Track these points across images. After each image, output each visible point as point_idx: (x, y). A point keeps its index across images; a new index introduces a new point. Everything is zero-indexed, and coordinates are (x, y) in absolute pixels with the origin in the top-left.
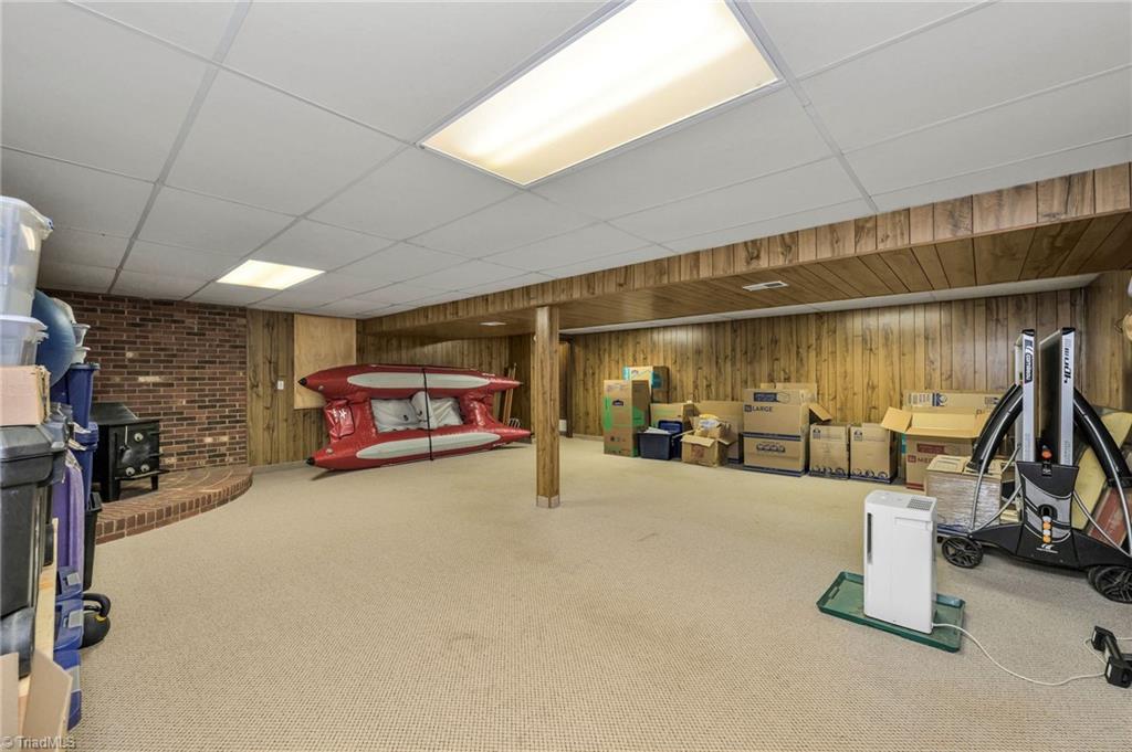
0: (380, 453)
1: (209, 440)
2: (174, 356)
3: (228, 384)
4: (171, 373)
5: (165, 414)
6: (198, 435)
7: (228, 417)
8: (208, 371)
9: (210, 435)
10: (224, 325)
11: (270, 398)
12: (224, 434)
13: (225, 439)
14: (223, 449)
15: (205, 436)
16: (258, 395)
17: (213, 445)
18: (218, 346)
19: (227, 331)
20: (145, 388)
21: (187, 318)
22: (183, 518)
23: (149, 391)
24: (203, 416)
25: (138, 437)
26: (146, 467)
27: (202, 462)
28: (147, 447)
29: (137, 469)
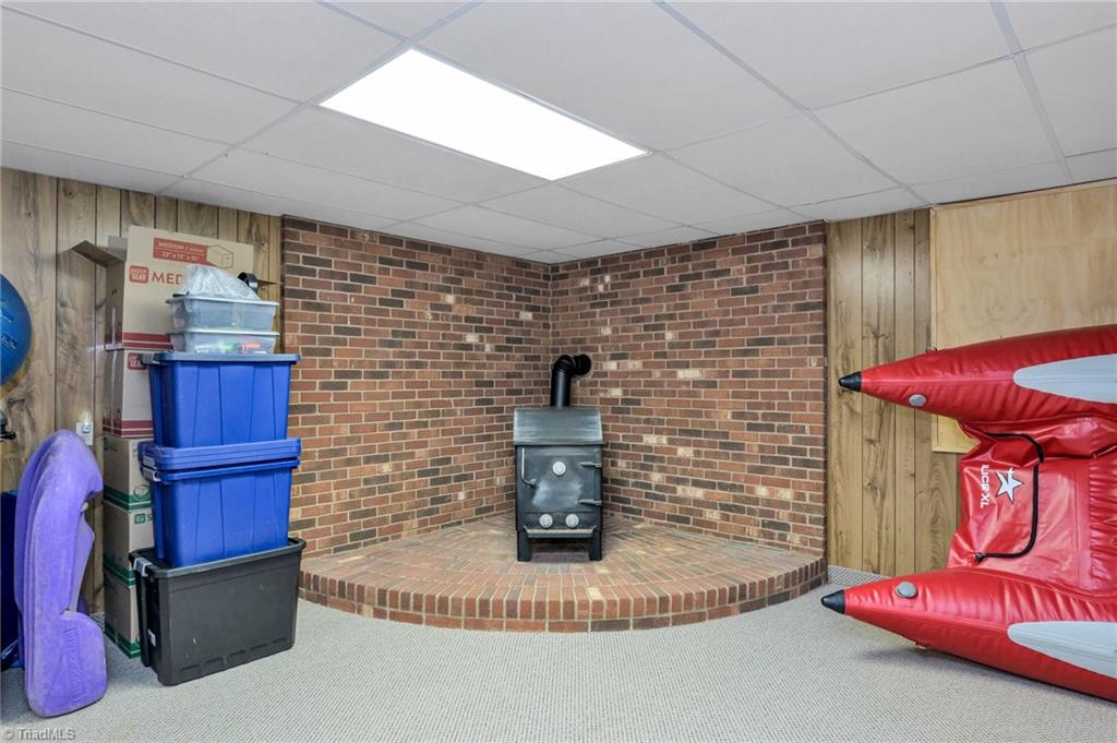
1: (762, 491)
2: (717, 333)
3: (792, 385)
4: (713, 364)
5: (707, 434)
6: (748, 480)
7: (793, 451)
8: (763, 359)
9: (765, 483)
10: (786, 265)
11: (875, 418)
12: (786, 485)
13: (787, 494)
14: (783, 515)
15: (756, 482)
16: (852, 411)
17: (768, 502)
18: (776, 308)
19: (791, 276)
20: (684, 388)
21: (733, 263)
22: (510, 627)
23: (689, 394)
24: (753, 442)
25: (559, 468)
26: (572, 520)
27: (753, 531)
28: (576, 487)
29: (559, 522)
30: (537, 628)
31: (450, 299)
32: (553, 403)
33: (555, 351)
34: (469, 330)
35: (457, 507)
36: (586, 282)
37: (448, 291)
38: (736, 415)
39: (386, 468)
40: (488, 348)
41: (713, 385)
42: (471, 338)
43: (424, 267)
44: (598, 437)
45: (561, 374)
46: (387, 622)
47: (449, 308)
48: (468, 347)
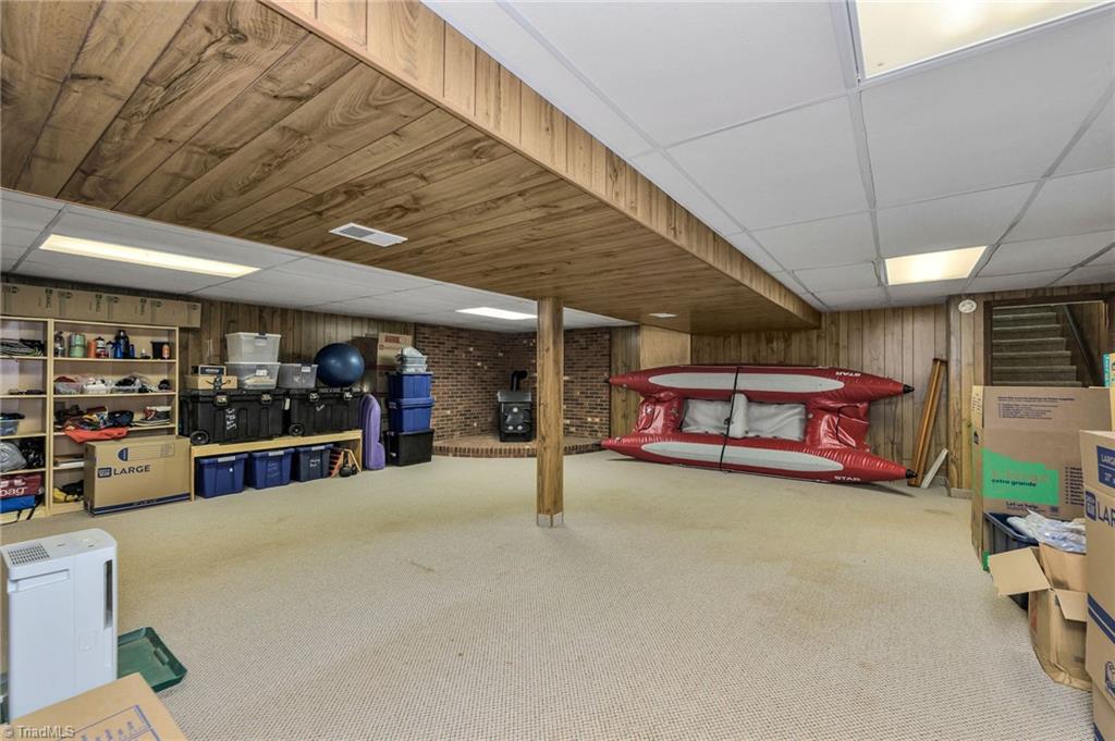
0: (664, 451)
1: (589, 419)
3: (599, 382)
4: (573, 375)
5: (571, 400)
6: (585, 416)
7: (600, 405)
8: (590, 373)
9: (591, 416)
10: (597, 341)
12: (597, 417)
13: (597, 420)
14: (596, 427)
15: (588, 416)
17: (592, 423)
18: (594, 355)
19: (599, 344)
24: (587, 403)
25: (515, 410)
26: (520, 428)
27: (587, 434)
28: (522, 416)
29: (515, 428)
30: (509, 457)
31: (471, 349)
32: (512, 388)
33: (512, 368)
34: (478, 361)
35: (474, 428)
36: (525, 342)
37: (470, 346)
38: (582, 393)
39: (449, 412)
40: (486, 368)
41: (572, 382)
42: (479, 364)
43: (462, 338)
44: (530, 400)
45: (515, 379)
46: (458, 458)
47: (470, 352)
48: (478, 367)
